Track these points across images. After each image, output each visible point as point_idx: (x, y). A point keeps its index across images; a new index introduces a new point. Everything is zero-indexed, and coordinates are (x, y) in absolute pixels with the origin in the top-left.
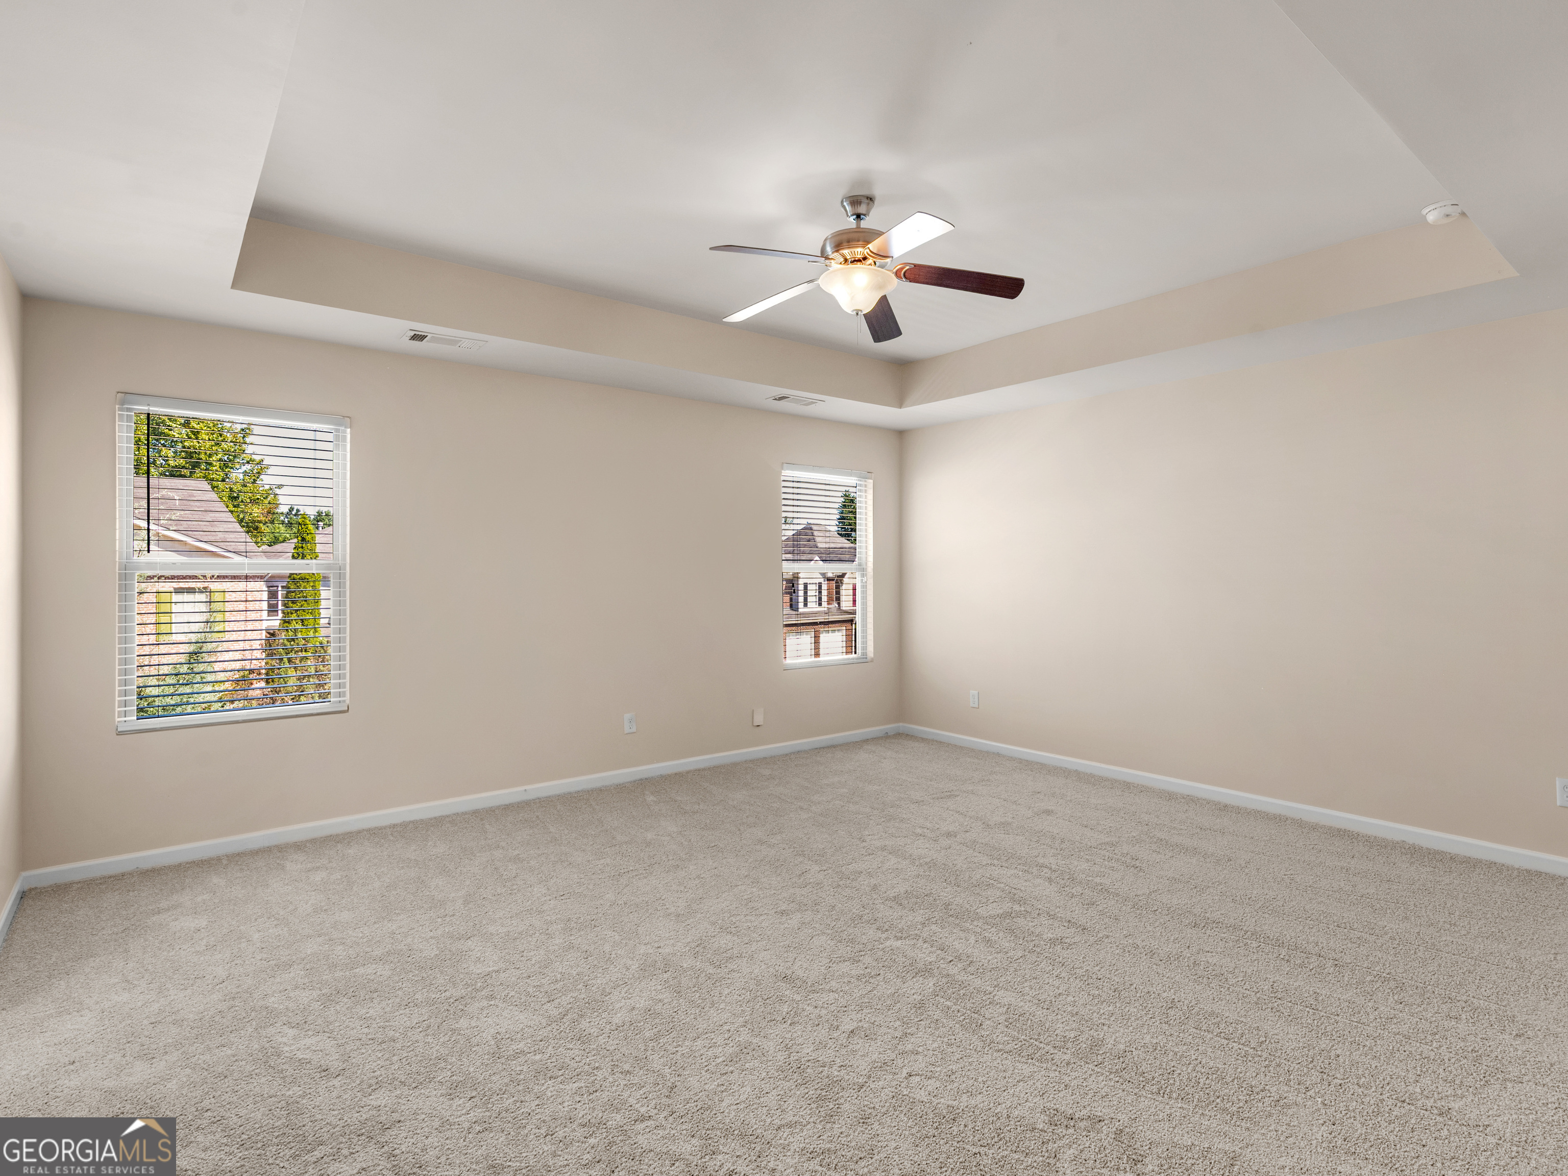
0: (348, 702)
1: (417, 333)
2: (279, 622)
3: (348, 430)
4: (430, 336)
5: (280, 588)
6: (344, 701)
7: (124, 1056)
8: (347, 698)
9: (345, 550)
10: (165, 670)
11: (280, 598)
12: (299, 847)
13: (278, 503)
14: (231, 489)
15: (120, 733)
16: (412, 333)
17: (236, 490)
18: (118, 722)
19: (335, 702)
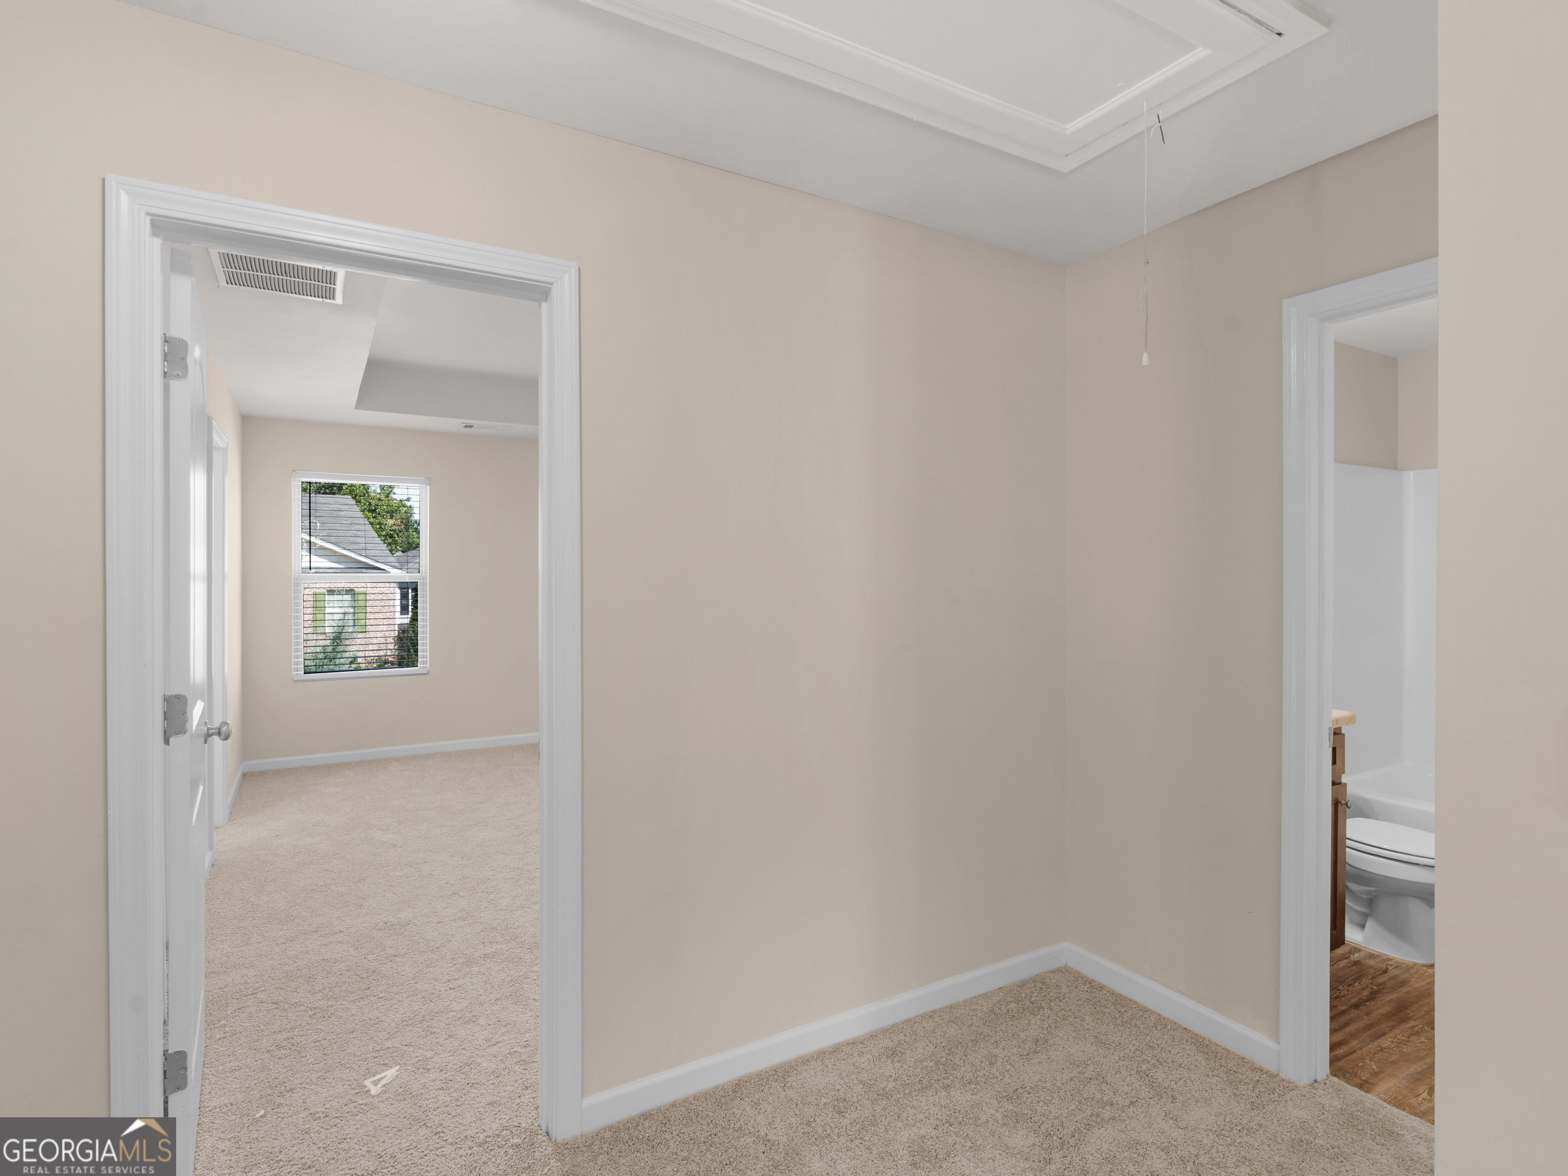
0: (428, 668)
1: (467, 425)
2: (409, 619)
3: (428, 487)
4: (475, 426)
5: (410, 591)
6: (426, 667)
7: (300, 835)
8: (428, 665)
9: (426, 567)
10: (318, 650)
11: (410, 597)
12: (397, 759)
13: (413, 512)
14: (370, 504)
15: (295, 681)
16: (464, 425)
17: (373, 504)
18: (294, 674)
19: (420, 667)
